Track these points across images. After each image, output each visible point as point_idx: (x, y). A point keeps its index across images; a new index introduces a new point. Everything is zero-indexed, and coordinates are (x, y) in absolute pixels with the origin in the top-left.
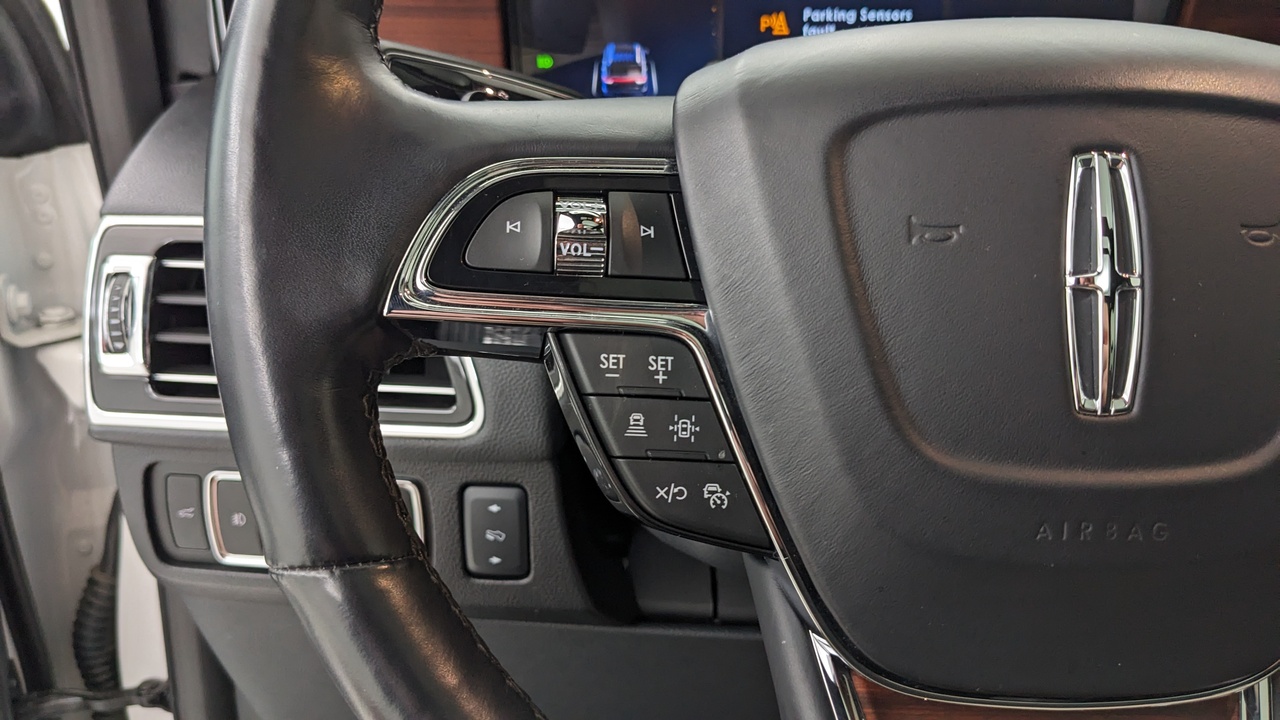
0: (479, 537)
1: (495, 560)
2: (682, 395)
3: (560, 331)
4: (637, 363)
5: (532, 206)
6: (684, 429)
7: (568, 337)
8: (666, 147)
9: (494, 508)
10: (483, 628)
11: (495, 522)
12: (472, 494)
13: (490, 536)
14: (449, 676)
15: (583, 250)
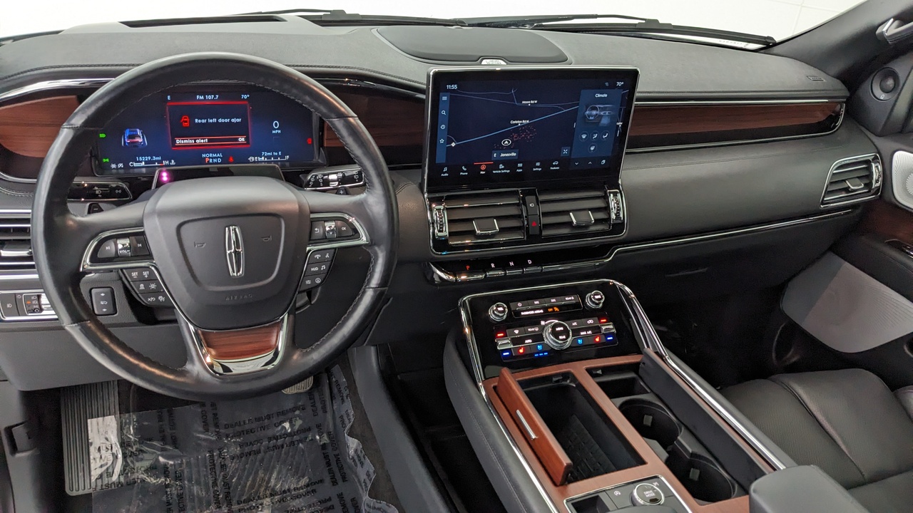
0: (98, 303)
1: (105, 310)
2: (152, 279)
3: (122, 269)
4: (140, 274)
5: (111, 243)
6: (153, 286)
7: (124, 270)
8: (140, 224)
9: (103, 295)
10: (111, 330)
11: (103, 298)
12: (94, 291)
13: (102, 303)
14: (107, 341)
15: (125, 251)
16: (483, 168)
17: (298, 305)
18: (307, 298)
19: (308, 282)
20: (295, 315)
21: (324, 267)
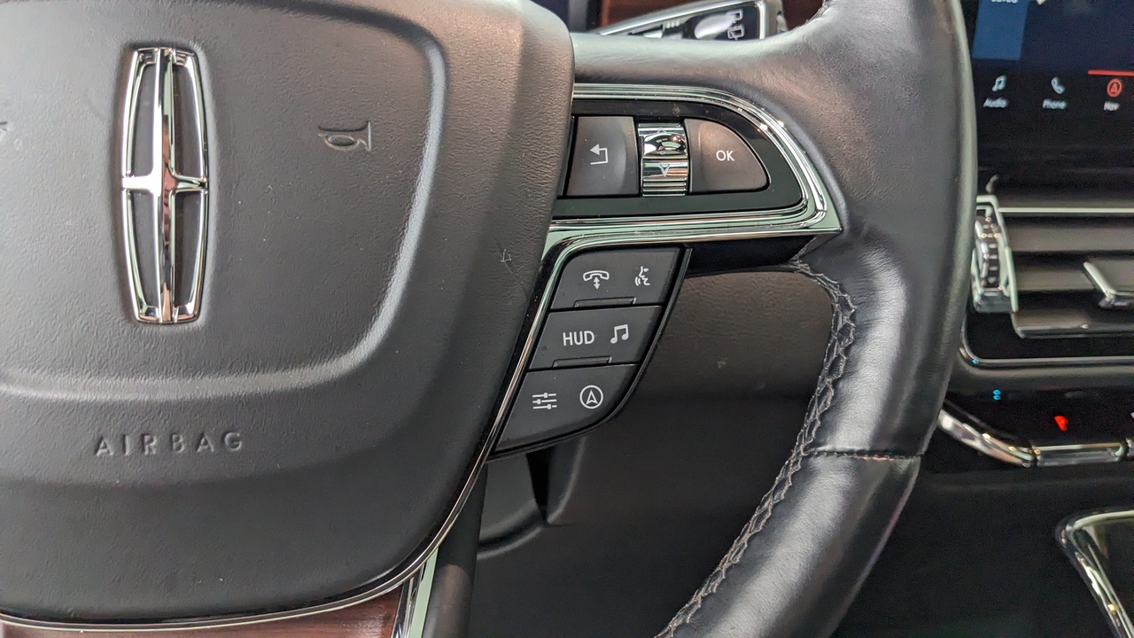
16: (1115, 88)
17: (486, 532)
18: (532, 505)
19: (544, 401)
20: (472, 569)
21: (622, 332)
